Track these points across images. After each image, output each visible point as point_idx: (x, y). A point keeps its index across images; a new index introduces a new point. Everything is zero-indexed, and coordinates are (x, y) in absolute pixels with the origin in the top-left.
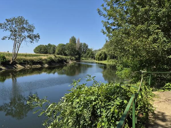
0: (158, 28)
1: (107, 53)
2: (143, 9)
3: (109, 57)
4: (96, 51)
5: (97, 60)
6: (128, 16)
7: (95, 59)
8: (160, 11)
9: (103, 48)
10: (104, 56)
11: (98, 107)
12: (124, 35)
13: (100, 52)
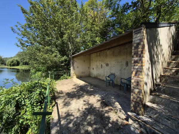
0: (57, 50)
1: (19, 60)
2: (49, 38)
3: (21, 63)
4: (6, 58)
5: (8, 66)
6: (38, 39)
7: (5, 65)
8: (57, 42)
9: (15, 56)
10: (16, 63)
11: (21, 100)
12: (36, 50)
13: (11, 60)
